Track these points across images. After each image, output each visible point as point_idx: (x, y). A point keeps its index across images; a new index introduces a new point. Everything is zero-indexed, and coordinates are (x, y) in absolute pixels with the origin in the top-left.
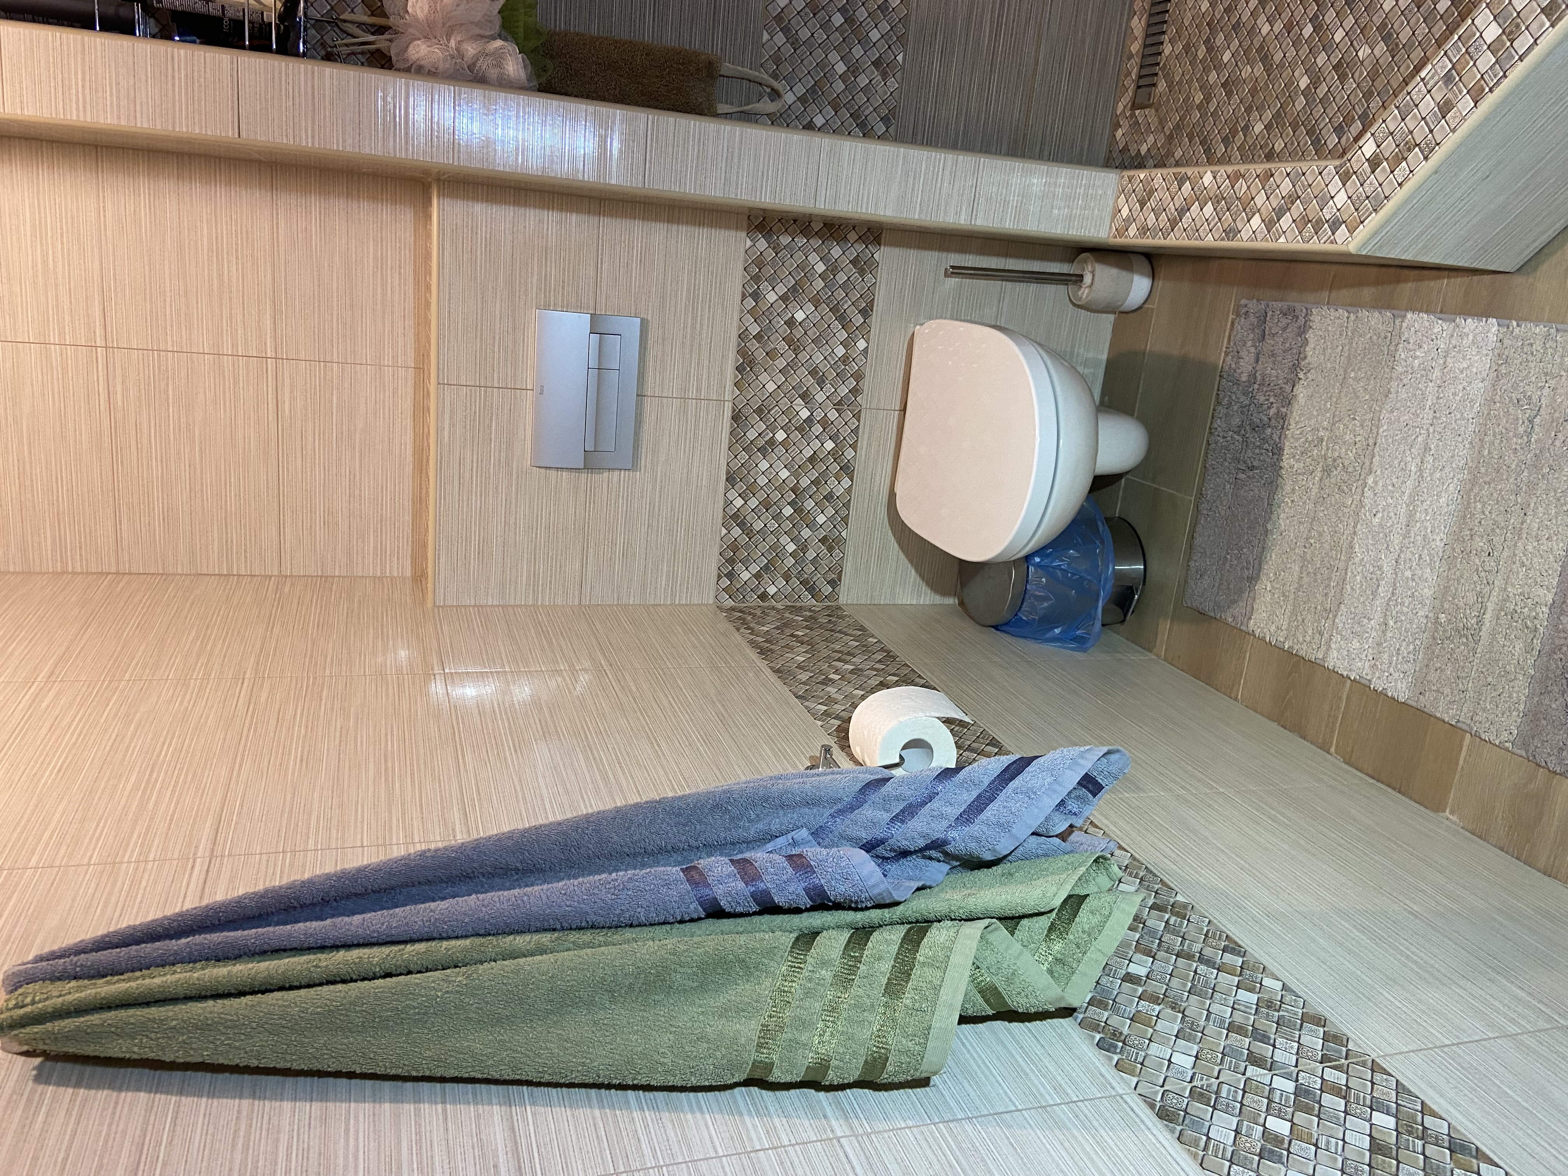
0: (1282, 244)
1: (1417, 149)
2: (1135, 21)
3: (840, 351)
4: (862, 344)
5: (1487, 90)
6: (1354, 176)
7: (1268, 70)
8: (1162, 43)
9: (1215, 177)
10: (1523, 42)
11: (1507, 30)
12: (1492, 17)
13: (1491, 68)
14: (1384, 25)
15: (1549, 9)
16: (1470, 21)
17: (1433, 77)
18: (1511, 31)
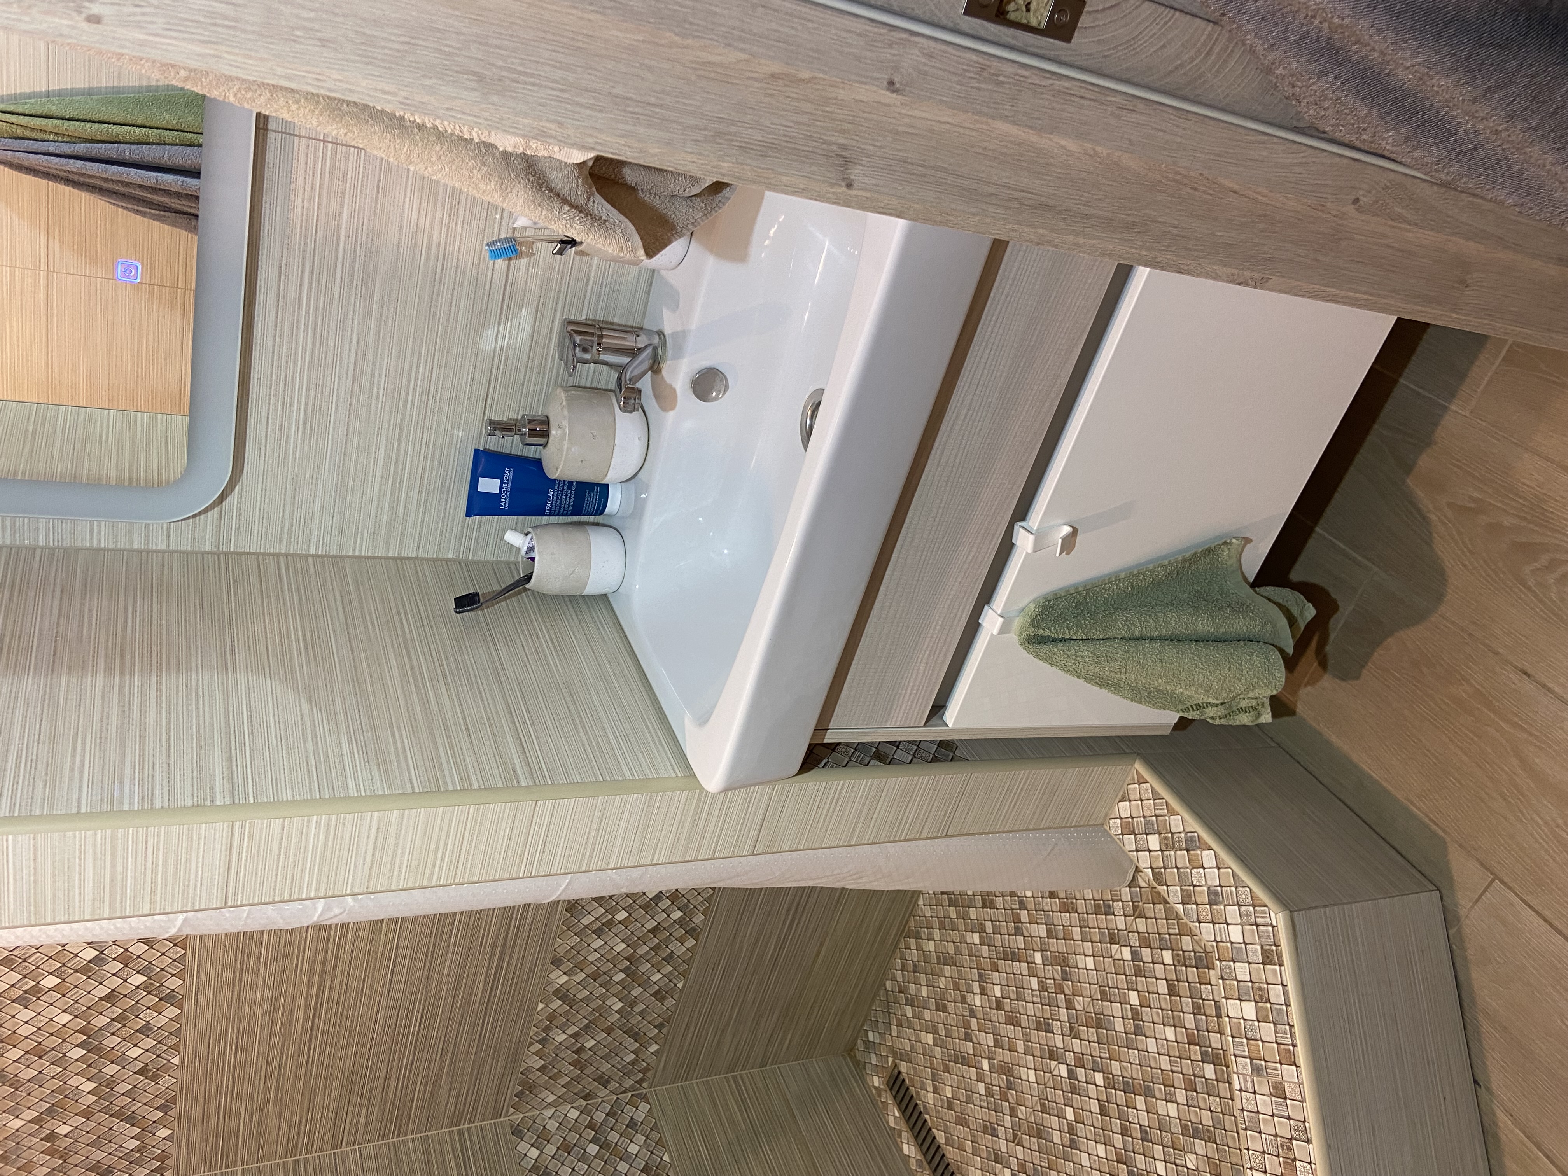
1: (1294, 1142)
5: (1291, 1048)
10: (1276, 993)
11: (1257, 998)
12: (1238, 1002)
13: (1276, 1032)
14: (1184, 1127)
15: (1267, 959)
16: (1227, 1019)
17: (1245, 1081)
18: (1261, 997)
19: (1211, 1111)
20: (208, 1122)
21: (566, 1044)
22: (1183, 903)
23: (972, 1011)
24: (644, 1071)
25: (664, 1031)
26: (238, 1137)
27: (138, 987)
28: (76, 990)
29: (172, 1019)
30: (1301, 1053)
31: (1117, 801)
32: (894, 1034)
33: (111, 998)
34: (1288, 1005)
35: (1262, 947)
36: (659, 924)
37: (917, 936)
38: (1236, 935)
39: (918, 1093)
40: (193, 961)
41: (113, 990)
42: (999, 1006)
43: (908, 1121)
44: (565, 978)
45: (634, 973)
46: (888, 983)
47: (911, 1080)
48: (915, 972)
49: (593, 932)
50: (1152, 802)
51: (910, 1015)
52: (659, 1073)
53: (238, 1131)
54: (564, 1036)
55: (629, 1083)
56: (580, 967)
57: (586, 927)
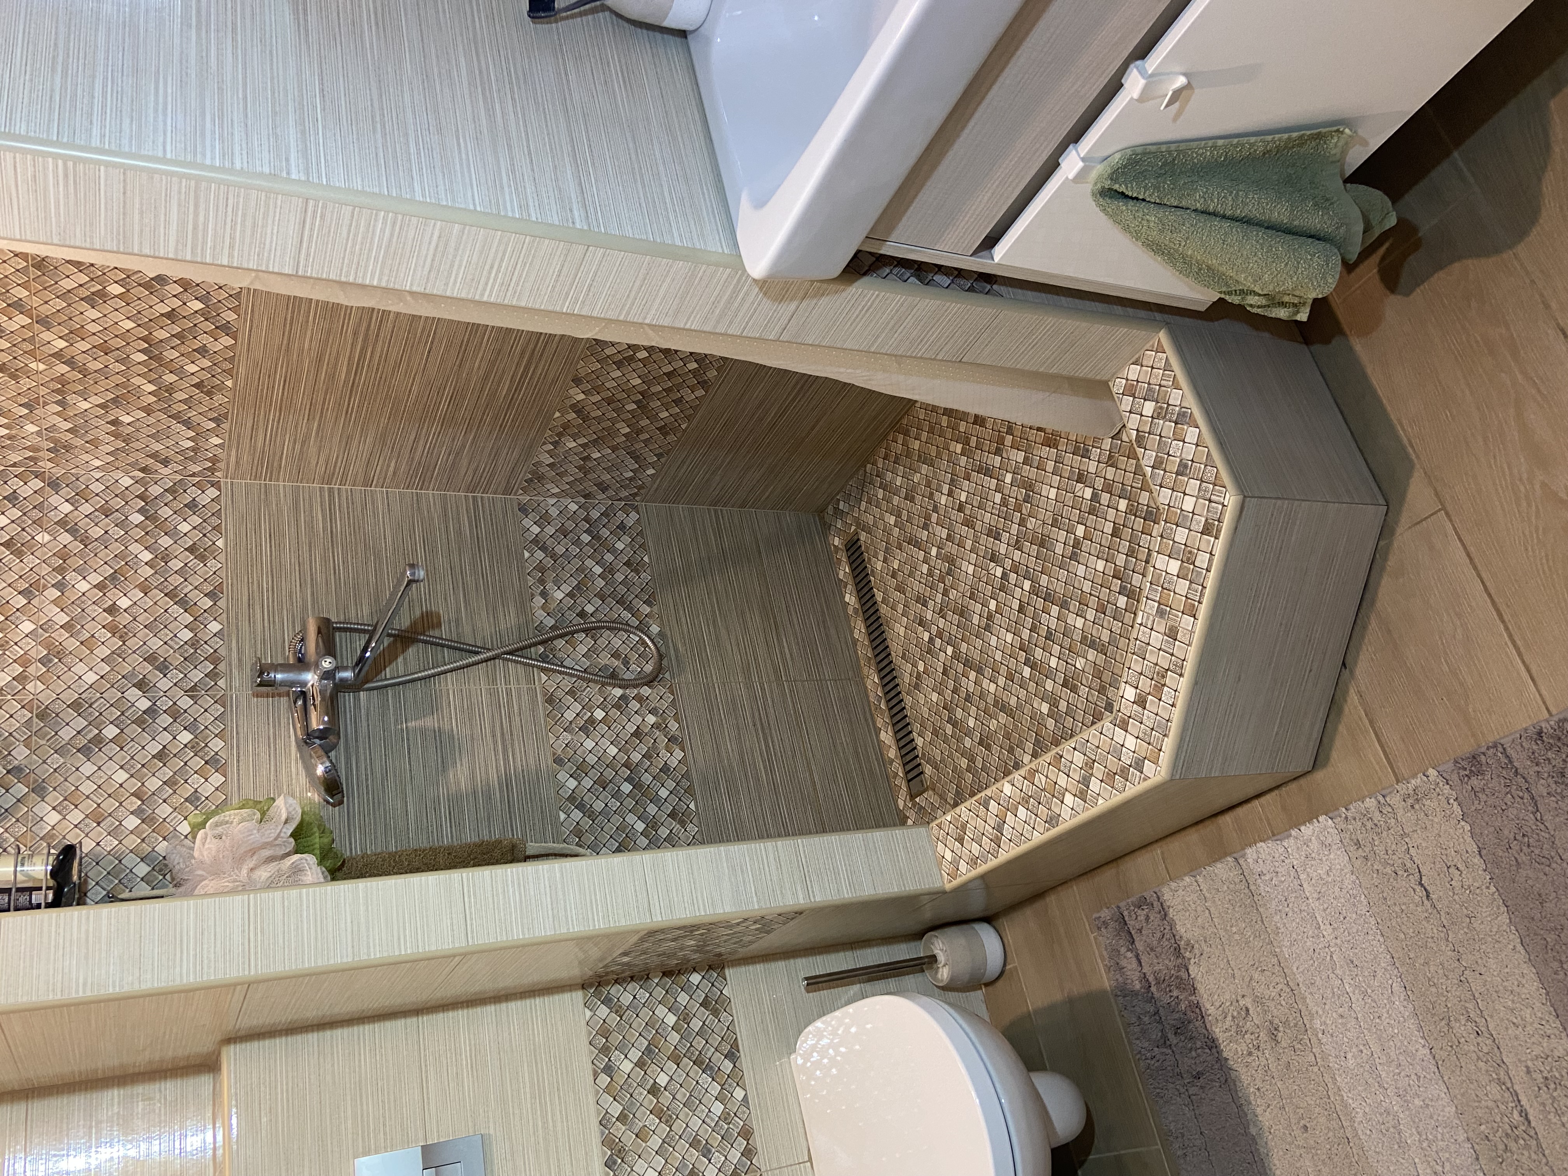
0: (1102, 805)
1: (1169, 673)
2: (883, 735)
3: (718, 1108)
4: (739, 1094)
5: (1196, 604)
6: (1131, 720)
7: (1010, 714)
8: (913, 740)
9: (1013, 785)
10: (1202, 560)
11: (1184, 559)
12: (1167, 558)
13: (1189, 588)
14: (1084, 638)
15: (1206, 530)
16: (1152, 569)
17: (1148, 618)
18: (1188, 558)
19: (1111, 631)
20: (255, 441)
21: (574, 450)
22: (1153, 467)
23: (935, 507)
24: (639, 488)
25: (663, 460)
26: (281, 458)
27: (196, 312)
28: (140, 302)
29: (226, 347)
30: (1203, 611)
31: (1131, 362)
32: (862, 508)
33: (171, 315)
34: (1208, 570)
35: (1206, 520)
36: (675, 370)
37: (906, 433)
38: (1189, 504)
39: (869, 559)
40: (248, 301)
41: (173, 310)
42: (961, 509)
43: (855, 578)
44: (582, 396)
45: (645, 407)
46: (869, 466)
47: (867, 547)
48: (894, 463)
49: (614, 363)
50: (1161, 371)
51: (880, 496)
52: (651, 492)
53: (282, 454)
54: (575, 444)
55: (624, 493)
56: (597, 390)
57: (608, 356)
